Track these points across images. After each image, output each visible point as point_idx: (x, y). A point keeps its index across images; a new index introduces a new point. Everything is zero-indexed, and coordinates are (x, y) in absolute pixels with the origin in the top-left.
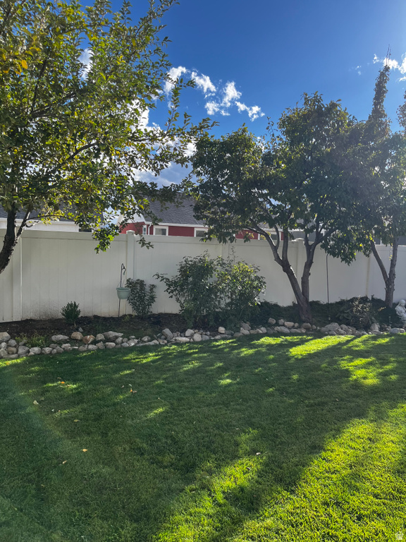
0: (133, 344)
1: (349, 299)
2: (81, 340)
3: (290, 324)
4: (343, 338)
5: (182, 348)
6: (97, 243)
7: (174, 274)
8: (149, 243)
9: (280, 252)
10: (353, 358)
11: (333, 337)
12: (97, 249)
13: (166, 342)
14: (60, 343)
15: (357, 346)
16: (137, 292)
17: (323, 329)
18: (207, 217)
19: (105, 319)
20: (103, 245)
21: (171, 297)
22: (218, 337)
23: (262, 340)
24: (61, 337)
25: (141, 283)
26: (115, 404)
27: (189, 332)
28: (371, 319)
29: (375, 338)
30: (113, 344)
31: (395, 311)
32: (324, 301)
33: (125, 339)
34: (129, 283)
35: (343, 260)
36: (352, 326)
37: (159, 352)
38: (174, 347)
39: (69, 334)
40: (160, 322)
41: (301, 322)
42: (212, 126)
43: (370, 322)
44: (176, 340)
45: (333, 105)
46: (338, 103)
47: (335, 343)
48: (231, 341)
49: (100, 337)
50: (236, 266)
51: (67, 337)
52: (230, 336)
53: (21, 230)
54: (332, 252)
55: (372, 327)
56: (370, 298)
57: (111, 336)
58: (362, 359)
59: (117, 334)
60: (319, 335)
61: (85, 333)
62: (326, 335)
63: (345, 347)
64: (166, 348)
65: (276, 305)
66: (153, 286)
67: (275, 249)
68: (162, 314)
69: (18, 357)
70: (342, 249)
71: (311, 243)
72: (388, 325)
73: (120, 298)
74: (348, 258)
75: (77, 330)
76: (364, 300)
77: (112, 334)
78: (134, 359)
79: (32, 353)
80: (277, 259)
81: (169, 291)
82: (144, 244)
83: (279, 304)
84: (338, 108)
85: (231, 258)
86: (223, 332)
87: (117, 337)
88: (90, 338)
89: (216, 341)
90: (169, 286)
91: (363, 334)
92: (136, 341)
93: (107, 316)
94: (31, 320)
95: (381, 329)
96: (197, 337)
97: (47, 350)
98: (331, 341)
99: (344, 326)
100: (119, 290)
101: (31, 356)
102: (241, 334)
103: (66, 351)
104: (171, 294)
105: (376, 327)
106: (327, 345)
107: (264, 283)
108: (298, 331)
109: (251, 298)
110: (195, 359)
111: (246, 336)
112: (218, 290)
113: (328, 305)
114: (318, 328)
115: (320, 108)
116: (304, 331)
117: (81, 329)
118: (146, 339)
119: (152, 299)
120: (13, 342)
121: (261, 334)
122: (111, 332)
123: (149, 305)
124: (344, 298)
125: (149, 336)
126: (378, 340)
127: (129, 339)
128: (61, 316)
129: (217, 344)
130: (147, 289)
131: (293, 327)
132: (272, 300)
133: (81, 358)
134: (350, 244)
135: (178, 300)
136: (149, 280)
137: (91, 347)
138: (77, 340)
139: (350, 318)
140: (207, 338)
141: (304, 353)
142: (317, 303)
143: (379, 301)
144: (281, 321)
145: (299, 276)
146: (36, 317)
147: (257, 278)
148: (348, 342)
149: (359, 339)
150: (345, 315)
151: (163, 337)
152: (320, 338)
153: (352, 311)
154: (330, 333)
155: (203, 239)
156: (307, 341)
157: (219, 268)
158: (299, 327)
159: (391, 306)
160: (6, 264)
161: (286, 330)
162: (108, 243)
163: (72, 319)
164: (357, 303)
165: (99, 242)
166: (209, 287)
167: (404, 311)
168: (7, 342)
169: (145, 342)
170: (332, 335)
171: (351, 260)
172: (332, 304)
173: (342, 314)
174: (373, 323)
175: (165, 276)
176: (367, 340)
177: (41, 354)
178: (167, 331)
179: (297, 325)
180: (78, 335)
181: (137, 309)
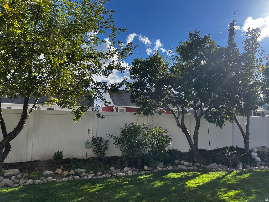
0: (90, 177)
1: (222, 147)
2: (60, 174)
3: (188, 163)
4: (221, 174)
5: (119, 180)
6: (74, 117)
7: (118, 134)
8: (102, 116)
9: (180, 121)
10: (227, 190)
11: (214, 173)
12: (74, 119)
13: (110, 175)
14: (46, 176)
15: (229, 180)
16: (98, 144)
17: (208, 167)
18: (137, 101)
19: (79, 160)
20: (78, 117)
21: (117, 147)
22: (143, 173)
23: (170, 175)
24: (49, 172)
25: (101, 139)
27: (126, 169)
28: (237, 161)
29: (240, 174)
30: (78, 177)
31: (251, 155)
32: (207, 149)
33: (87, 174)
34: (94, 139)
35: (217, 125)
36: (225, 165)
37: (104, 183)
38: (114, 179)
39: (54, 170)
41: (194, 162)
42: (135, 48)
43: (237, 163)
44: (117, 174)
45: (206, 37)
46: (209, 36)
47: (215, 178)
48: (150, 175)
49: (72, 172)
50: (154, 129)
51: (52, 172)
52: (150, 172)
53: (32, 109)
54: (211, 120)
55: (238, 166)
56: (235, 147)
57: (78, 172)
58: (233, 191)
59: (82, 170)
60: (205, 171)
61: (63, 170)
62: (209, 171)
63: (222, 181)
64: (109, 180)
65: (179, 152)
66: (107, 141)
67: (177, 119)
68: (112, 157)
69: (18, 186)
70: (217, 119)
71: (198, 115)
72: (248, 165)
73: (87, 148)
74: (220, 124)
75: (59, 168)
76: (232, 148)
77: (79, 170)
78: (86, 189)
79: (27, 184)
80: (179, 124)
81: (115, 144)
82: (99, 116)
83: (181, 151)
84: (209, 39)
85: (152, 124)
86: (147, 169)
87: (82, 172)
88: (66, 173)
89: (141, 175)
90: (116, 141)
91: (233, 171)
92: (93, 175)
93: (81, 158)
94: (37, 161)
95: (244, 167)
96: (130, 173)
97: (37, 181)
98: (212, 176)
99: (220, 165)
100: (87, 143)
101: (26, 185)
102: (157, 171)
103: (48, 182)
104: (117, 145)
105: (241, 166)
106: (210, 179)
107: (171, 139)
108: (192, 168)
109: (163, 147)
110: (125, 189)
111: (160, 172)
112: (143, 144)
113: (210, 151)
114: (205, 166)
115: (198, 39)
116: (196, 168)
117: (62, 167)
118: (99, 173)
119: (106, 148)
120: (19, 176)
121: (169, 170)
122: (79, 169)
123: (104, 152)
124: (220, 147)
125: (102, 171)
126: (242, 175)
127: (89, 174)
128: (52, 159)
129: (142, 177)
130: (104, 142)
131: (189, 166)
132: (177, 148)
133: (54, 188)
134: (221, 116)
135: (120, 149)
136: (105, 137)
137: (65, 179)
139: (224, 160)
140: (136, 173)
141: (195, 185)
142: (203, 150)
143: (241, 149)
144: (182, 162)
145: (192, 135)
147: (166, 136)
148: (224, 176)
149: (230, 175)
150: (221, 158)
151: (110, 172)
152: (206, 173)
153: (225, 156)
154: (212, 170)
155: (135, 114)
156: (198, 176)
157: (144, 130)
158: (193, 166)
159: (248, 152)
161: (185, 168)
162: (80, 116)
163: (58, 161)
164: (228, 151)
165: (75, 116)
166: (138, 142)
167: (256, 155)
168: (16, 175)
169: (99, 175)
170: (213, 171)
171: (222, 125)
172: (212, 151)
173: (219, 158)
174: (238, 163)
175: (113, 135)
176: (236, 175)
177: (33, 184)
178: (112, 168)
179: (191, 164)
180: (59, 171)
181: (97, 155)
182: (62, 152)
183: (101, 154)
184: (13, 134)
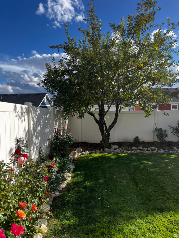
0: (163, 152)
2: (142, 150)
6: (146, 115)
7: (175, 125)
8: (167, 114)
12: (145, 117)
13: (176, 152)
14: (136, 150)
16: (160, 133)
19: (148, 143)
20: (148, 115)
21: (175, 135)
24: (135, 148)
25: (160, 129)
26: (168, 169)
30: (155, 151)
33: (159, 150)
34: (156, 129)
37: (175, 155)
49: (149, 149)
51: (137, 148)
53: (119, 111)
59: (155, 148)
61: (143, 147)
64: (177, 154)
66: (165, 131)
68: (169, 141)
69: (124, 153)
73: (154, 135)
75: (140, 146)
77: (153, 148)
78: (167, 157)
79: (128, 153)
81: (173, 132)
82: (165, 114)
88: (146, 149)
90: (173, 130)
92: (163, 151)
93: (147, 141)
94: (121, 142)
97: (133, 152)
100: (153, 132)
103: (139, 153)
104: (175, 134)
117: (141, 146)
118: (166, 150)
119: (167, 135)
120: (120, 149)
122: (152, 147)
123: (165, 137)
125: (168, 149)
127: (160, 150)
128: (133, 141)
130: (163, 131)
133: (146, 155)
135: (177, 136)
136: (163, 129)
137: (147, 152)
146: (122, 141)
160: (116, 123)
162: (150, 115)
163: (137, 142)
165: (146, 114)
168: (118, 148)
169: (167, 152)
175: (172, 126)
178: (175, 148)
180: (141, 148)
181: (160, 139)
182: (138, 137)
183: (162, 139)
184: (112, 126)
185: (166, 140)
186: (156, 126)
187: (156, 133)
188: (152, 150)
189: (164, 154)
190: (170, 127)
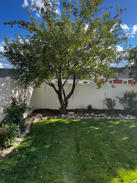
0: (110, 118)
2: (94, 116)
5: (127, 121)
6: (97, 87)
7: (122, 96)
8: (115, 86)
12: (97, 88)
13: (121, 118)
14: (88, 116)
16: (109, 102)
19: (99, 110)
20: (100, 87)
21: (121, 104)
24: (88, 114)
25: (110, 99)
26: (111, 134)
27: (128, 116)
30: (104, 118)
33: (107, 117)
34: (107, 99)
37: (119, 121)
38: (124, 120)
39: (90, 114)
40: (117, 112)
44: (124, 118)
49: (99, 115)
51: (89, 115)
53: (76, 83)
57: (102, 115)
61: (95, 114)
64: (121, 120)
66: (114, 101)
68: (117, 109)
69: (78, 119)
73: (104, 104)
75: (92, 113)
77: (103, 115)
78: (112, 123)
79: (81, 118)
81: (120, 102)
82: (113, 87)
87: (104, 116)
88: (96, 115)
90: (120, 100)
92: (111, 117)
94: (78, 109)
96: (132, 118)
97: (85, 118)
100: (104, 101)
101: (81, 119)
103: (90, 119)
104: (121, 103)
110: (133, 124)
117: (93, 113)
118: (113, 117)
119: (115, 104)
120: (75, 115)
122: (102, 114)
123: (113, 106)
125: (115, 116)
127: (108, 117)
128: (87, 109)
130: (112, 101)
133: (96, 121)
135: (123, 105)
136: (113, 98)
137: (97, 118)
138: (92, 116)
140: (135, 118)
151: (119, 117)
155: (132, 85)
160: (73, 93)
162: (101, 87)
163: (90, 110)
165: (98, 86)
166: (136, 101)
168: (74, 115)
169: (113, 118)
175: (119, 97)
178: (120, 115)
180: (92, 114)
181: (109, 107)
182: (91, 105)
183: (111, 108)
184: (70, 95)
185: (114, 108)
186: (106, 97)
187: (106, 102)
188: (101, 116)
189: (110, 120)
190: (117, 98)
